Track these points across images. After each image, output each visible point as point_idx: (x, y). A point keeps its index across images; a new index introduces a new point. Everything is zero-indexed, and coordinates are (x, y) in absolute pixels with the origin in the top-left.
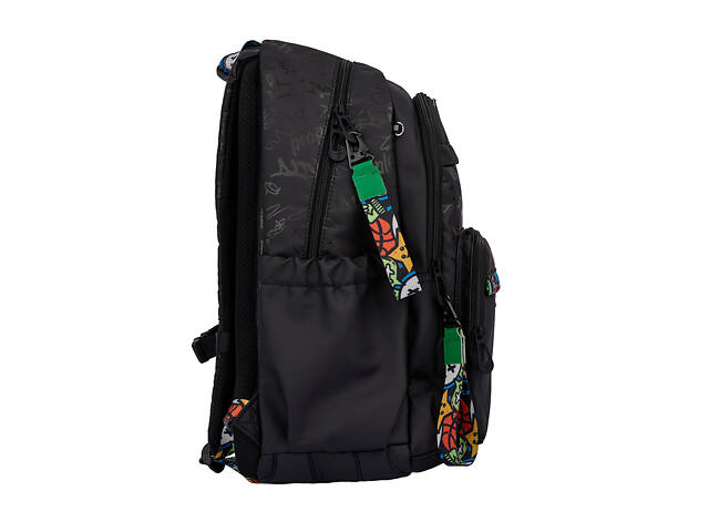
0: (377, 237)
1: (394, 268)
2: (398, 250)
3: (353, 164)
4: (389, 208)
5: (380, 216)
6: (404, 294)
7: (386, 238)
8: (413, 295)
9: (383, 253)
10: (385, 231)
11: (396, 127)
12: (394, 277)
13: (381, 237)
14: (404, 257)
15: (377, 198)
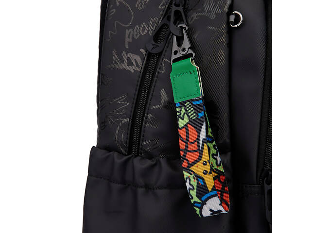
0: (182, 145)
1: (194, 183)
2: (200, 164)
3: (175, 61)
4: (201, 114)
5: (191, 122)
6: (206, 213)
7: (191, 147)
8: (216, 216)
9: (185, 164)
10: (192, 139)
11: (232, 18)
12: (193, 193)
13: (187, 147)
14: (205, 173)
15: (191, 101)
